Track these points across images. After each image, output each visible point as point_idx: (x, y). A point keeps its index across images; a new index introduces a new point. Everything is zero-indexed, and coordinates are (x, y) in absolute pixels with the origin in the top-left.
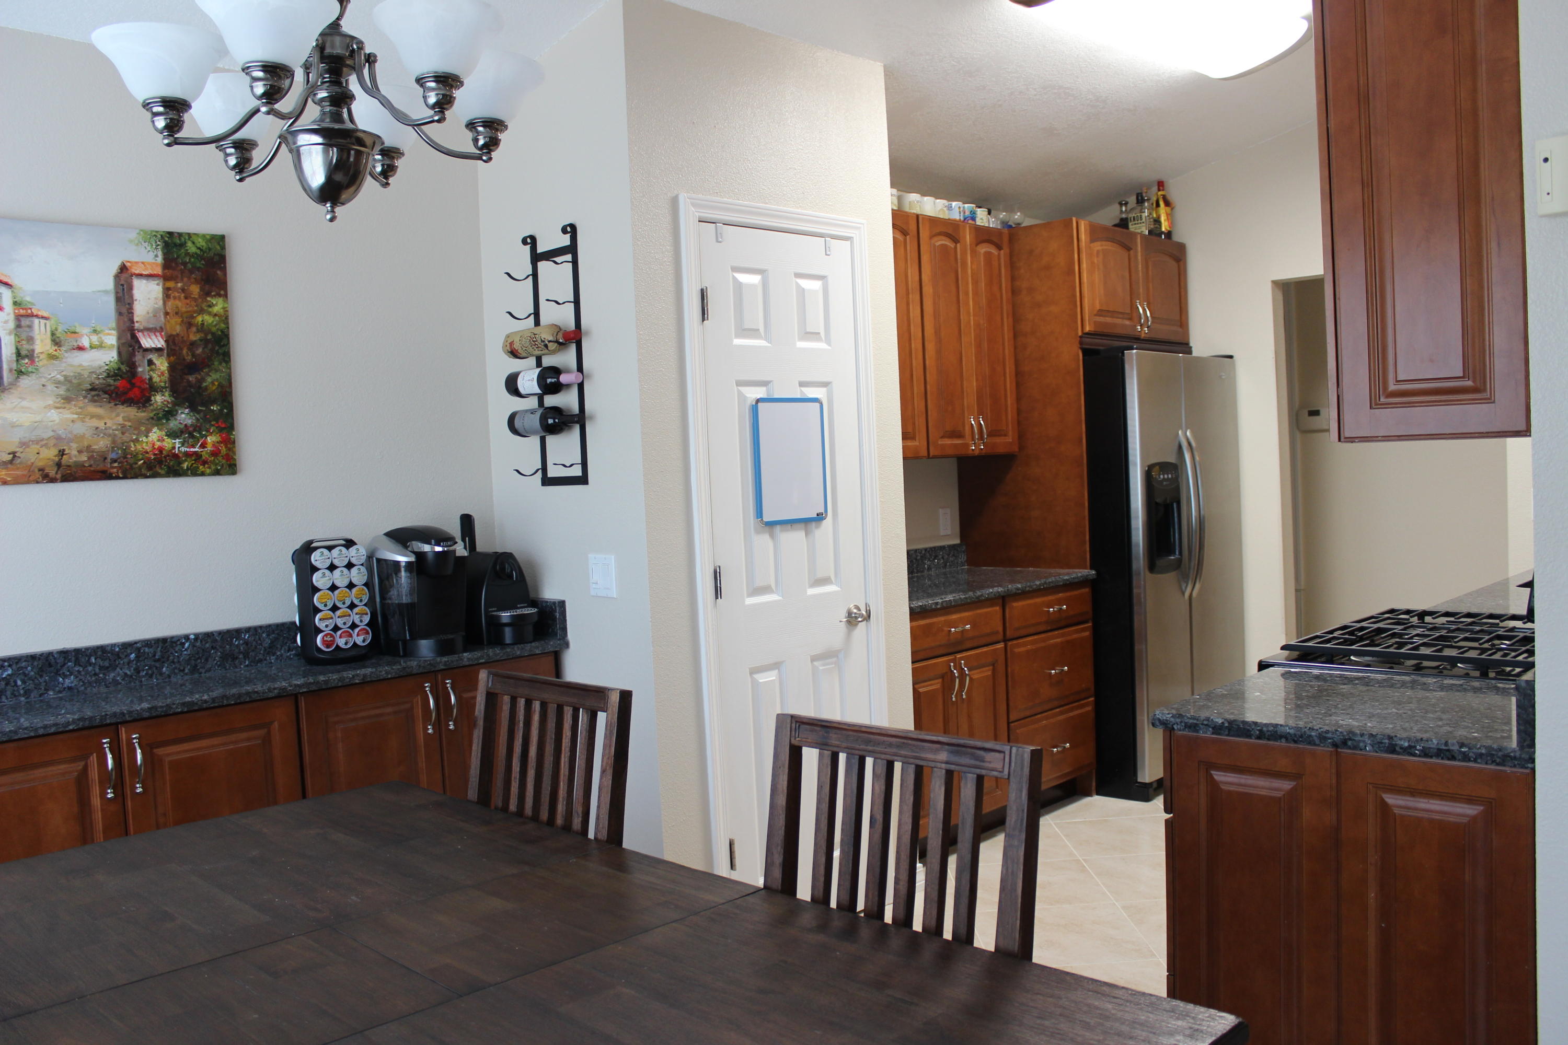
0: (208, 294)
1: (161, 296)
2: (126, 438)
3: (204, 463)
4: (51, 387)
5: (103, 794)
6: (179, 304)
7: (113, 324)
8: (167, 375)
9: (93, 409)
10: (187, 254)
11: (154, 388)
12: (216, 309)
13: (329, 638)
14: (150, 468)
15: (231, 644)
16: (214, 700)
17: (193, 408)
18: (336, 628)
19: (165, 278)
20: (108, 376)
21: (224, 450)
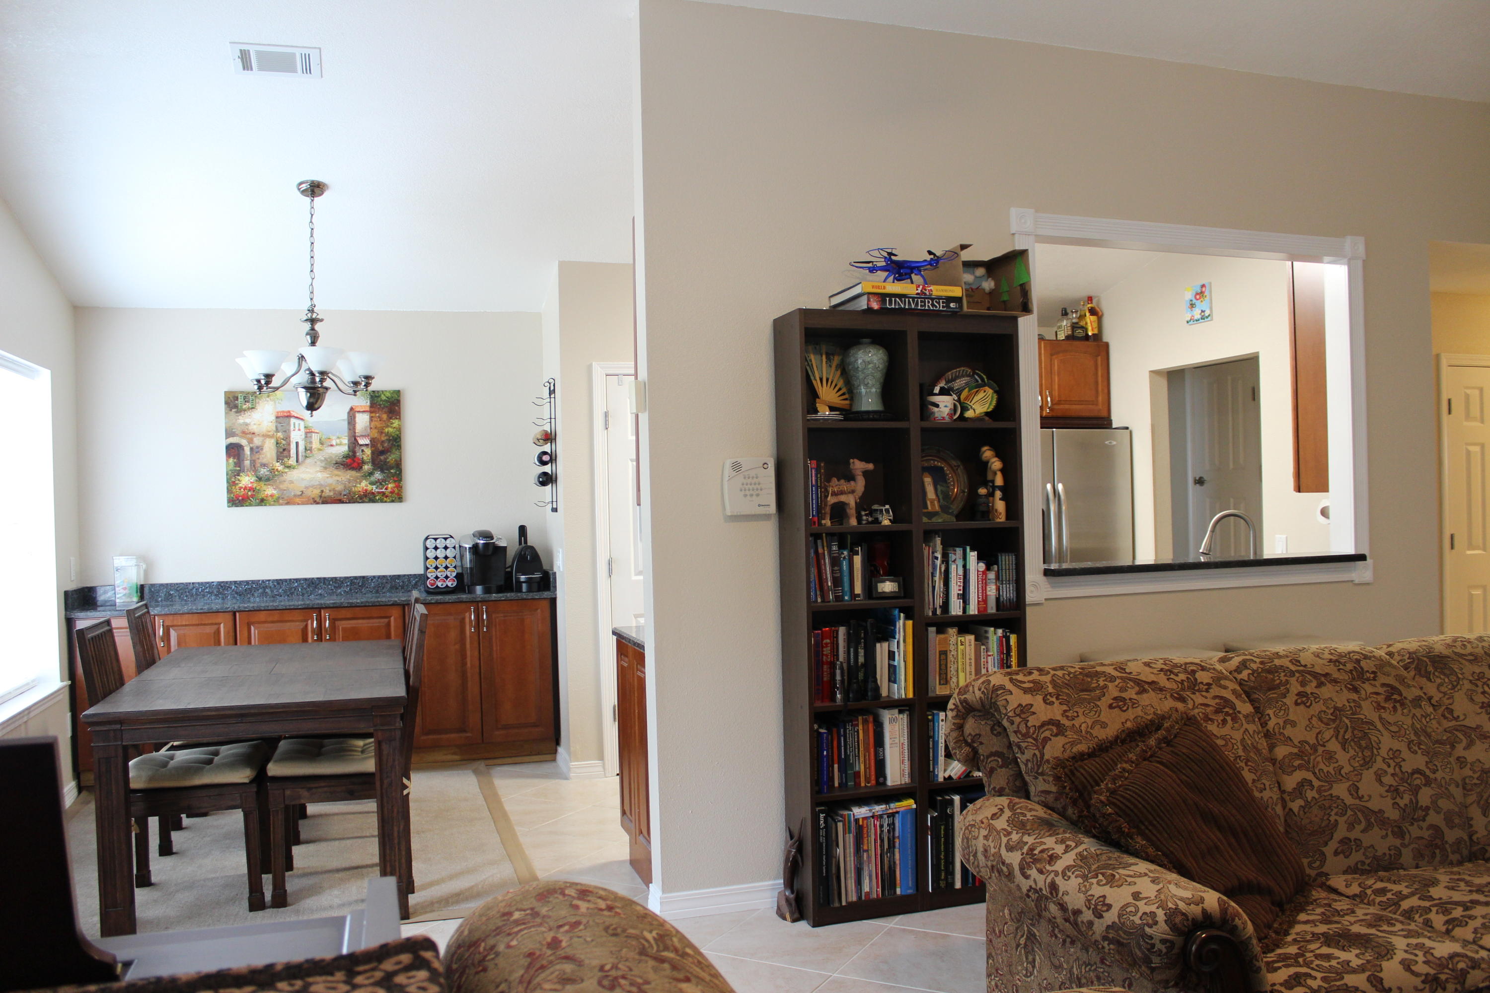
0: (391, 418)
1: (368, 420)
2: (350, 485)
3: (387, 497)
4: (318, 463)
5: (313, 637)
6: (377, 423)
7: (346, 434)
8: (370, 456)
9: (336, 472)
10: (381, 400)
11: (363, 462)
12: (394, 425)
13: (432, 582)
14: (361, 499)
15: (395, 582)
16: (362, 603)
17: (382, 471)
18: (437, 578)
19: (371, 412)
20: (344, 457)
21: (396, 491)
